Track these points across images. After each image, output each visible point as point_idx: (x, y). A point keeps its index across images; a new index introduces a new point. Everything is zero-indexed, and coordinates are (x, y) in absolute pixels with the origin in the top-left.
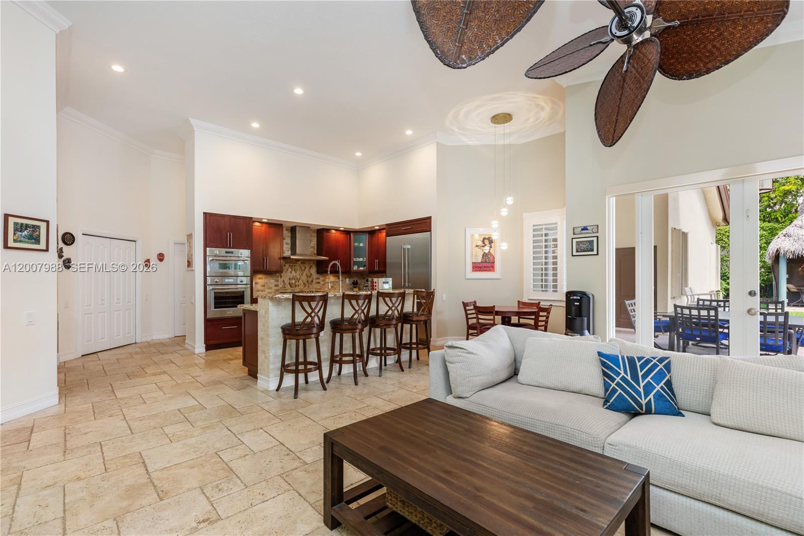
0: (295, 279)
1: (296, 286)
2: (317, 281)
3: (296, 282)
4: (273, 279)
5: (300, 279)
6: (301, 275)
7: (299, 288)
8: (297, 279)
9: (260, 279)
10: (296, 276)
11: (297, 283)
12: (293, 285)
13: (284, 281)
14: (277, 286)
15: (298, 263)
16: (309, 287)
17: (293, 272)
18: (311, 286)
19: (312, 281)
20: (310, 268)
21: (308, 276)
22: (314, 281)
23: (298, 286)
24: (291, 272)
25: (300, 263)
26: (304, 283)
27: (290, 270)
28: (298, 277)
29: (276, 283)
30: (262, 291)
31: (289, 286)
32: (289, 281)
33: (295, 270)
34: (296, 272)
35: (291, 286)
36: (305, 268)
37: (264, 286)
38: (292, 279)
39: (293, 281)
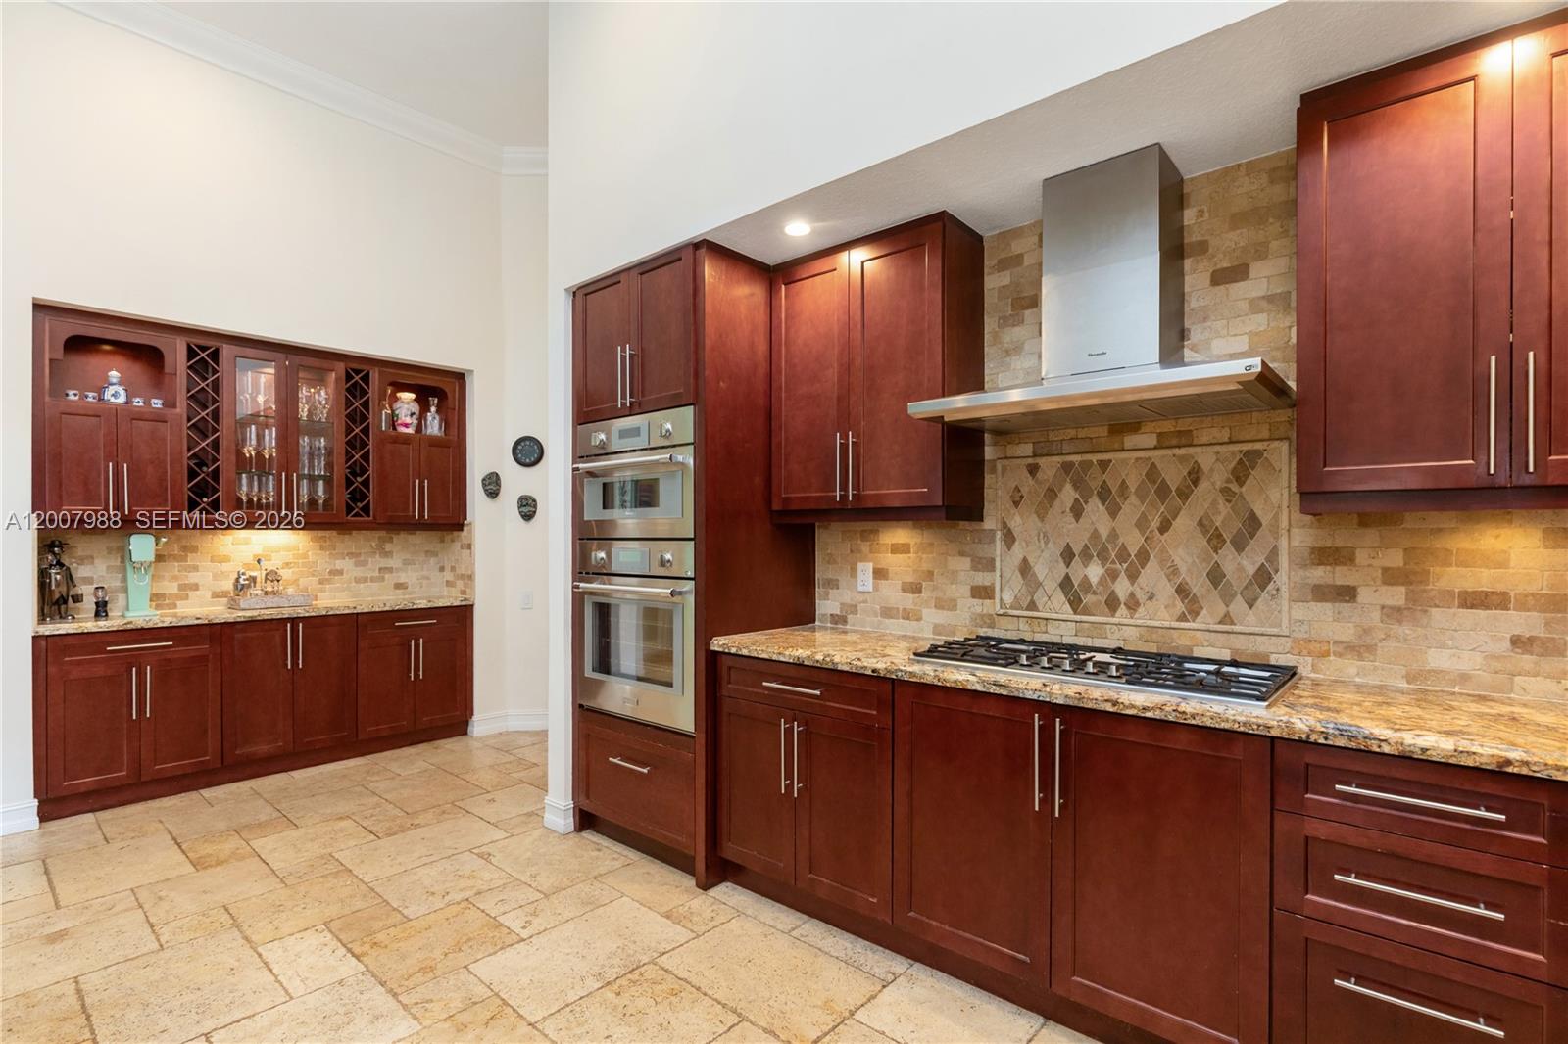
0: (1103, 557)
1: (1112, 604)
2: (1319, 574)
3: (1113, 575)
4: (962, 554)
5: (1143, 557)
6: (1155, 524)
7: (1142, 617)
8: (1123, 555)
9: (896, 549)
10: (1114, 535)
11: (1122, 588)
12: (1088, 599)
13: (1025, 568)
14: (982, 592)
15: (1130, 440)
16: (1226, 619)
17: (1095, 509)
18: (1249, 620)
19: (1263, 577)
20: (1240, 474)
21: (1216, 540)
22: (1282, 578)
23: (1133, 605)
24: (1077, 512)
25: (1152, 441)
26: (1182, 591)
27: (1068, 494)
28: (1133, 541)
29: (982, 578)
30: (907, 615)
31: (1060, 599)
32: (1061, 570)
33: (1104, 494)
34: (1114, 512)
35: (1075, 604)
36: (1195, 476)
37: (916, 589)
38: (1086, 556)
39: (1095, 572)
